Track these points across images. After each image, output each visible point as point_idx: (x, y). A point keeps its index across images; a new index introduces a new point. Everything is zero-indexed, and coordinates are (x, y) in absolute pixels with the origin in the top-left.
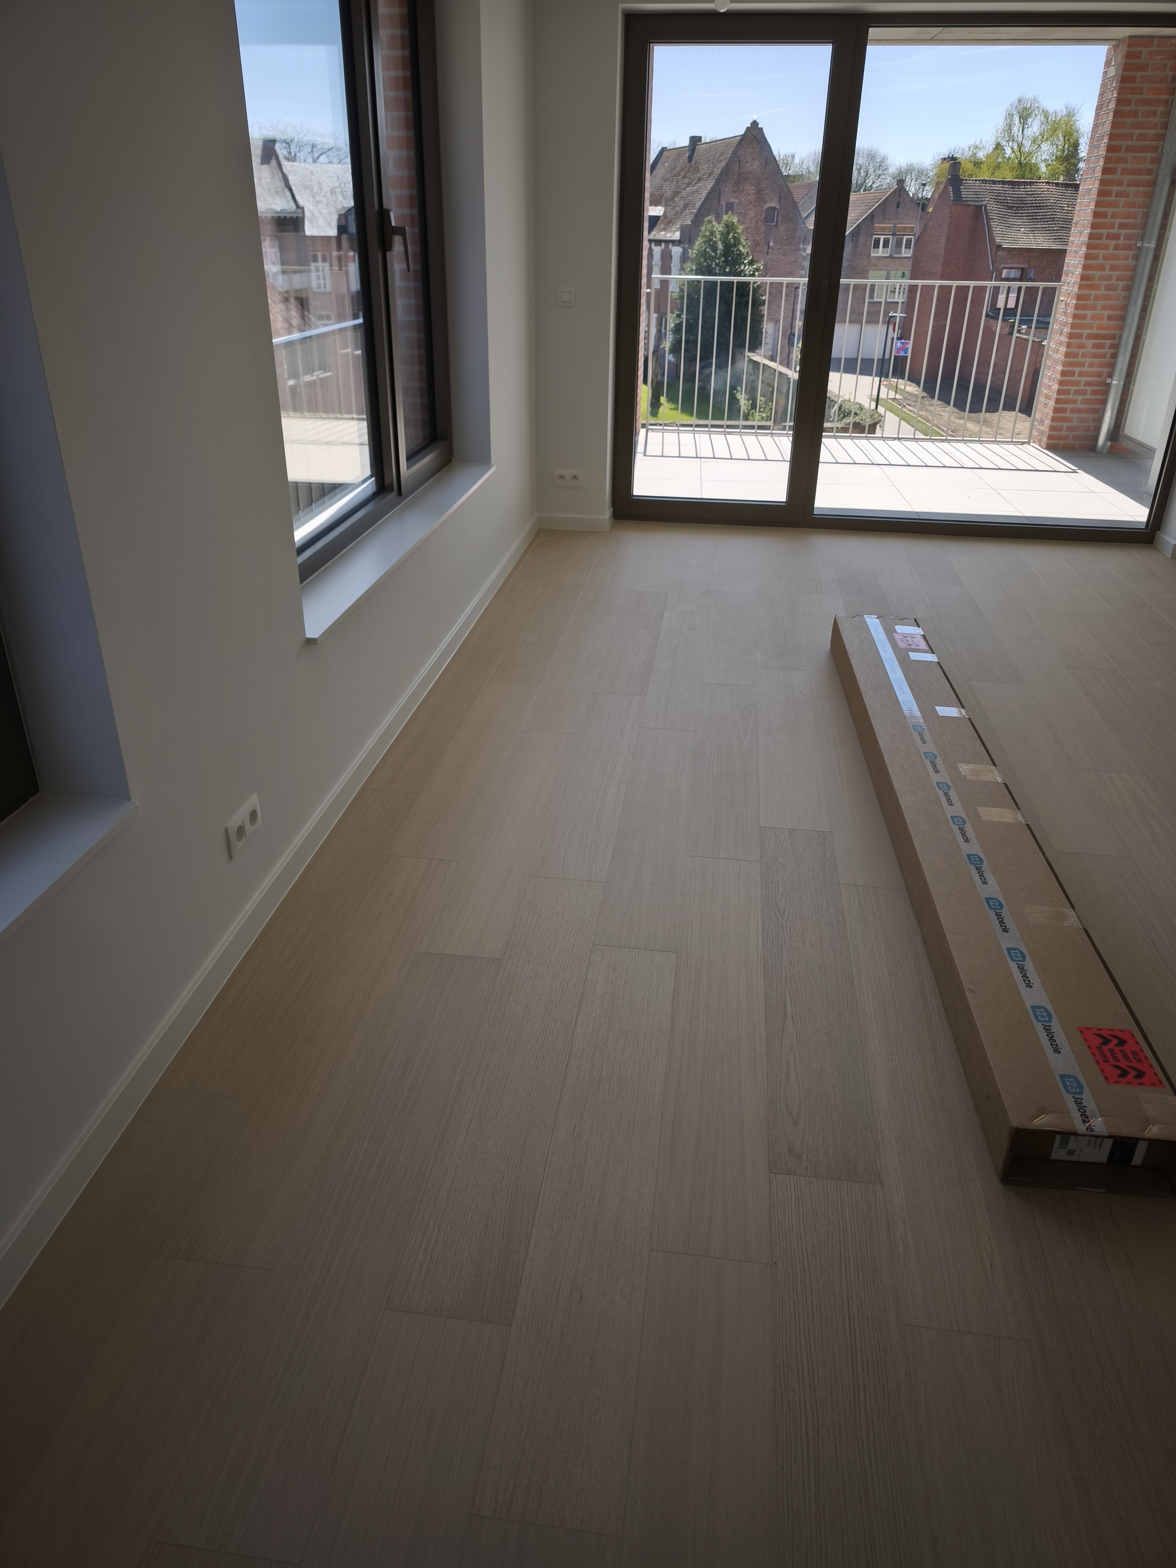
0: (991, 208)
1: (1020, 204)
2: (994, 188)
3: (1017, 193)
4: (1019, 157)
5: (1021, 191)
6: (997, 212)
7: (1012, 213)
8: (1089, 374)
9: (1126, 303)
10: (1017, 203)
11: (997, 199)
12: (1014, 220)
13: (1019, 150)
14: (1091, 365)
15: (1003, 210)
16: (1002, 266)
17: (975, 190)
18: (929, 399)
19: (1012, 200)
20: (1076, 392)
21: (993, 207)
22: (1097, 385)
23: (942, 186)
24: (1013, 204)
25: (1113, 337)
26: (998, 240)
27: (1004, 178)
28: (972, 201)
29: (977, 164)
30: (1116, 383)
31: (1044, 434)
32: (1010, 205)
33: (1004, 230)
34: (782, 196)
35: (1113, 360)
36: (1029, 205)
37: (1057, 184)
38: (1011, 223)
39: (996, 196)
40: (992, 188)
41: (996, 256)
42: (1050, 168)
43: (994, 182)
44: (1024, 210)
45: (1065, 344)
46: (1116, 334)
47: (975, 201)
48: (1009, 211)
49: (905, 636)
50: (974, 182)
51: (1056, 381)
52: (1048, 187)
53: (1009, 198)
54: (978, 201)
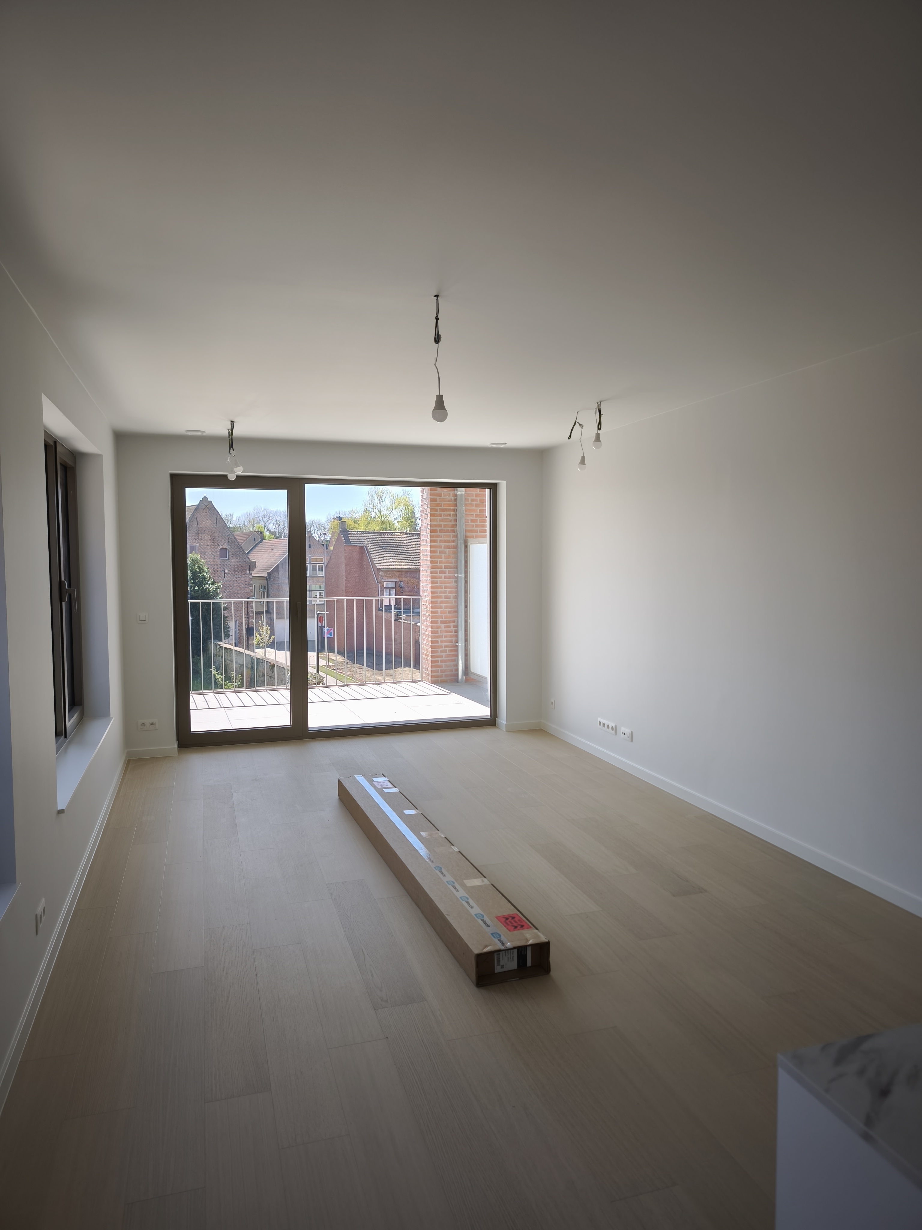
0: (369, 547)
1: (387, 545)
2: (369, 536)
3: (384, 538)
4: (381, 518)
5: (386, 538)
6: (374, 549)
7: (383, 550)
8: (446, 642)
9: (457, 604)
10: (385, 544)
11: (372, 542)
12: (385, 554)
13: (380, 514)
14: (446, 637)
15: (377, 548)
16: (383, 580)
17: (358, 537)
18: (351, 664)
19: (382, 543)
20: (441, 651)
21: (371, 547)
22: (451, 647)
23: (336, 534)
24: (383, 545)
25: (454, 622)
26: (377, 566)
27: (374, 530)
28: (357, 543)
29: (356, 521)
30: (461, 645)
31: (429, 675)
32: (381, 545)
33: (380, 560)
34: (230, 541)
35: (457, 633)
36: (392, 545)
37: (407, 534)
38: (384, 556)
39: (371, 540)
40: (368, 536)
41: (378, 575)
42: (400, 524)
43: (369, 533)
44: (390, 548)
45: (430, 627)
46: (455, 620)
47: (359, 543)
48: (381, 549)
49: (379, 782)
50: (356, 532)
51: (429, 646)
52: (402, 535)
53: (379, 542)
54: (361, 543)
